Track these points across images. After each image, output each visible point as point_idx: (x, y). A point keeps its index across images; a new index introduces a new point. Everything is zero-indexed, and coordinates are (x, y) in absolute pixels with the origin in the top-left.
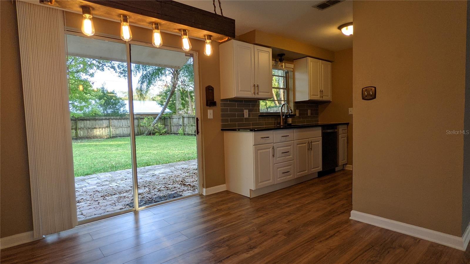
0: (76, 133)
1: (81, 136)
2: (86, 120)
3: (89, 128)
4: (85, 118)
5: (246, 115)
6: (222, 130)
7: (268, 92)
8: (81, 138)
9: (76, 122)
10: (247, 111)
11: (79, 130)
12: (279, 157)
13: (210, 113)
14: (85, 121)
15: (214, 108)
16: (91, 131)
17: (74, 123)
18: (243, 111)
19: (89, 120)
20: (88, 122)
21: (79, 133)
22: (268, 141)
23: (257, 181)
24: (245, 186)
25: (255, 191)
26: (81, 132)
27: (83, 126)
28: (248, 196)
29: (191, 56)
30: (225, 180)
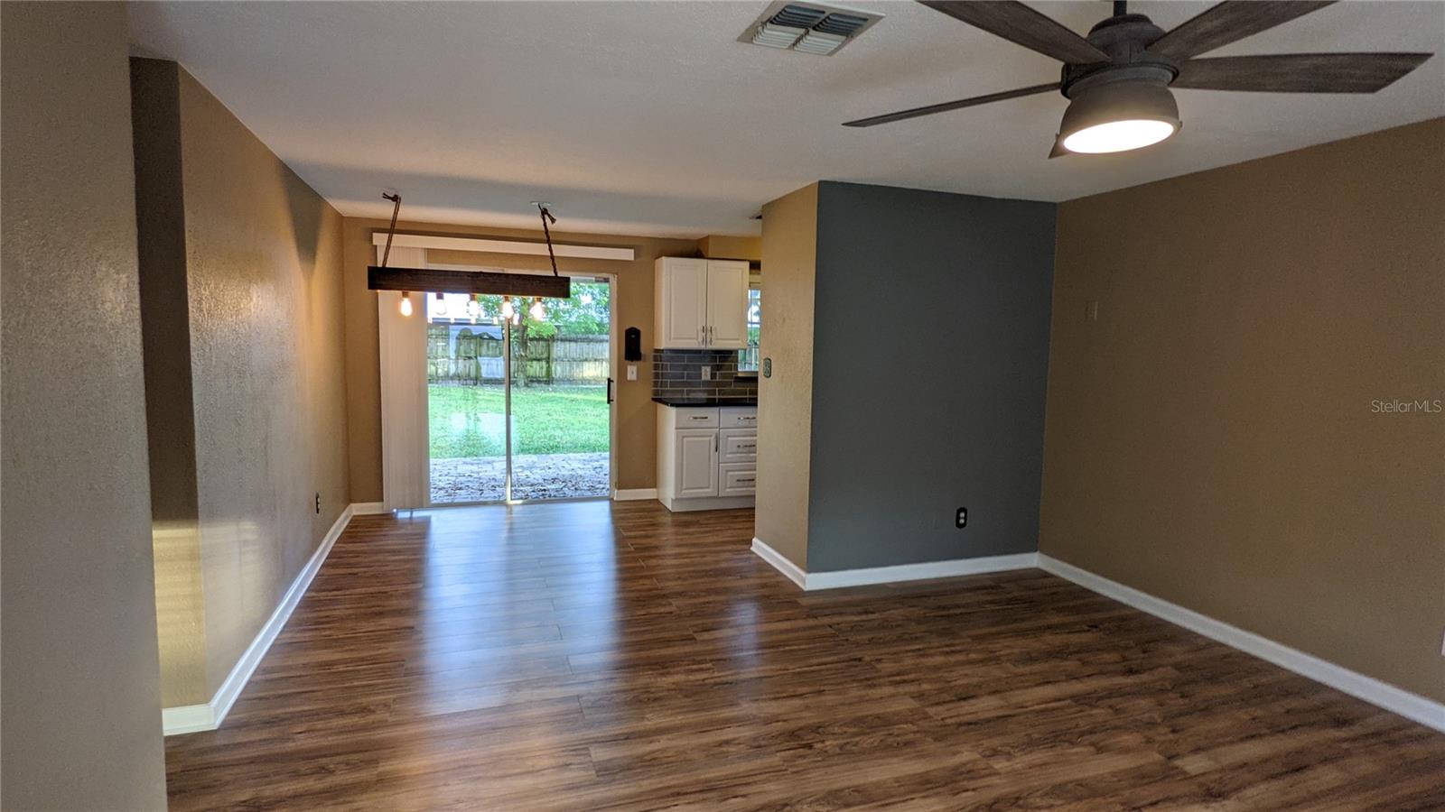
0: (549, 368)
1: (558, 375)
2: (570, 341)
3: (574, 360)
4: (568, 336)
5: (706, 375)
6: (653, 399)
7: (738, 339)
8: (557, 381)
9: (549, 345)
10: (708, 369)
11: (555, 363)
12: (731, 453)
13: (632, 371)
14: (567, 343)
15: (639, 363)
16: (577, 366)
17: (544, 345)
18: (700, 369)
19: (575, 341)
20: (573, 344)
21: (553, 368)
22: (704, 423)
23: (679, 485)
24: (668, 493)
25: (676, 500)
26: (559, 368)
27: (562, 354)
28: (670, 508)
29: (606, 280)
30: (653, 481)
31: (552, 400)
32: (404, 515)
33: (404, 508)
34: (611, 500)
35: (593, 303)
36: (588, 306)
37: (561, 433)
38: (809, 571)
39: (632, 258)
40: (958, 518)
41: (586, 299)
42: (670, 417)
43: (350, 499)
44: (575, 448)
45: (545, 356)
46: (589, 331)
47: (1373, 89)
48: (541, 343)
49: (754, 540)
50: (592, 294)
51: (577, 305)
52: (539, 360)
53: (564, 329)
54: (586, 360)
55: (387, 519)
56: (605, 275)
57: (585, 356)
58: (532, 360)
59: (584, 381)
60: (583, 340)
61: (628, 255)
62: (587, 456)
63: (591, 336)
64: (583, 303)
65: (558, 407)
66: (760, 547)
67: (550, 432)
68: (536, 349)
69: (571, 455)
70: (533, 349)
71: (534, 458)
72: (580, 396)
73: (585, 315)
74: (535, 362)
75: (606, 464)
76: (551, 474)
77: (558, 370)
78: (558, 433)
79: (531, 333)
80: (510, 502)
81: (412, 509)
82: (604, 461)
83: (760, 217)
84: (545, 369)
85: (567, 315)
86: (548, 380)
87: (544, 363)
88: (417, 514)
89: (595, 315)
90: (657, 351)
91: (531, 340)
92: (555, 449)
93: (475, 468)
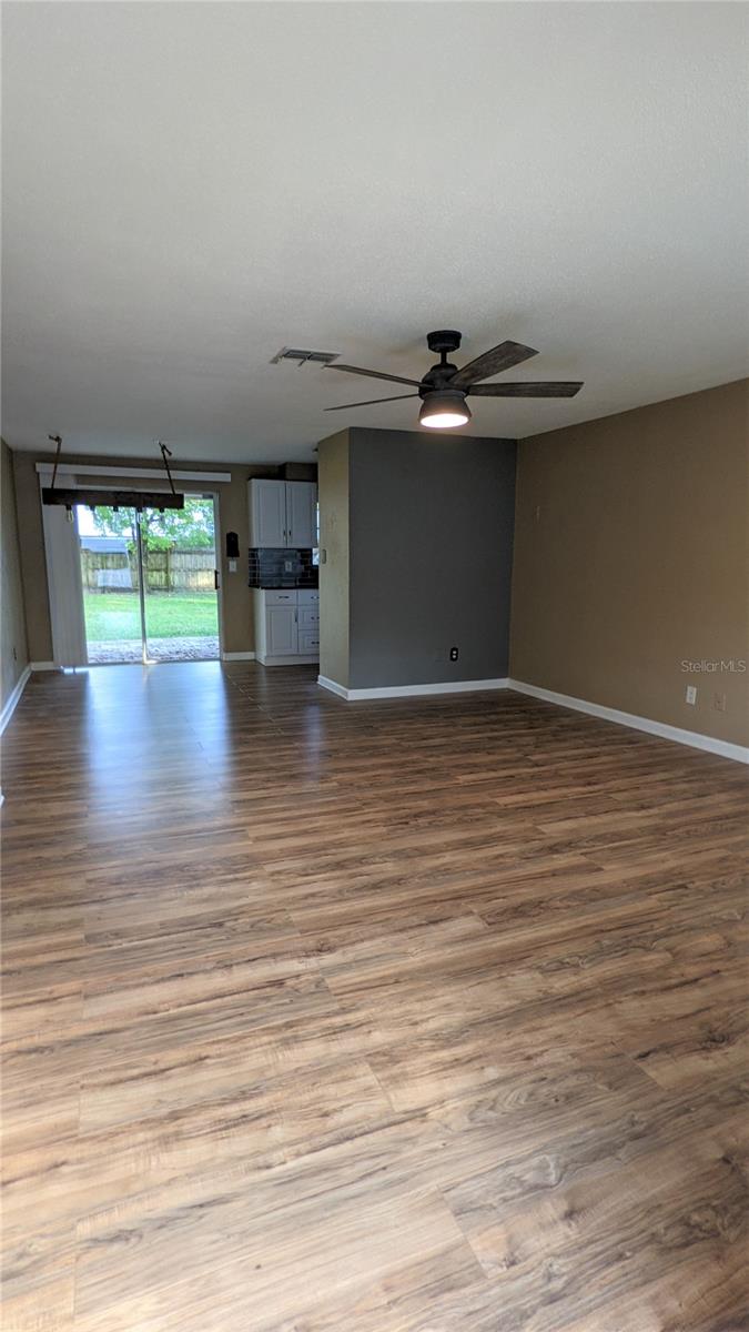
0: (168, 577)
1: (176, 584)
2: (185, 553)
4: (183, 549)
6: (250, 585)
8: (176, 588)
9: (166, 558)
10: (291, 562)
11: (173, 573)
12: (306, 623)
13: (233, 565)
14: (182, 555)
15: (238, 558)
17: (163, 557)
19: (190, 553)
20: (188, 556)
21: (171, 578)
22: (287, 601)
23: (270, 647)
24: (263, 655)
25: (267, 657)
26: (176, 577)
27: (178, 565)
28: (263, 663)
29: (211, 497)
30: (253, 647)
31: (173, 603)
32: (68, 671)
33: (69, 666)
34: (220, 660)
35: (205, 520)
36: (200, 523)
37: (181, 625)
38: (350, 688)
39: (230, 480)
40: (452, 654)
41: (198, 516)
42: (262, 596)
43: (29, 660)
44: (193, 633)
45: (164, 567)
46: (202, 544)
47: (572, 396)
48: (160, 555)
49: (320, 676)
50: (203, 511)
51: (190, 522)
52: (158, 570)
53: (179, 544)
54: (200, 570)
55: (59, 673)
56: (210, 493)
57: (199, 566)
58: (152, 570)
59: (198, 588)
60: (195, 553)
61: (226, 477)
62: (203, 638)
63: (204, 549)
64: (196, 520)
65: (178, 608)
66: (323, 681)
67: (172, 624)
68: (158, 560)
69: (190, 638)
70: (152, 561)
71: (161, 640)
72: (196, 600)
73: (198, 531)
74: (155, 573)
75: (217, 643)
76: (174, 649)
77: (176, 579)
78: (179, 625)
79: (151, 545)
80: (146, 662)
81: (74, 667)
82: (216, 641)
83: (316, 450)
84: (164, 579)
85: (181, 530)
86: (168, 588)
87: (163, 573)
88: (78, 670)
89: (206, 530)
90: (250, 549)
91: (151, 552)
92: (178, 634)
93: (115, 647)
